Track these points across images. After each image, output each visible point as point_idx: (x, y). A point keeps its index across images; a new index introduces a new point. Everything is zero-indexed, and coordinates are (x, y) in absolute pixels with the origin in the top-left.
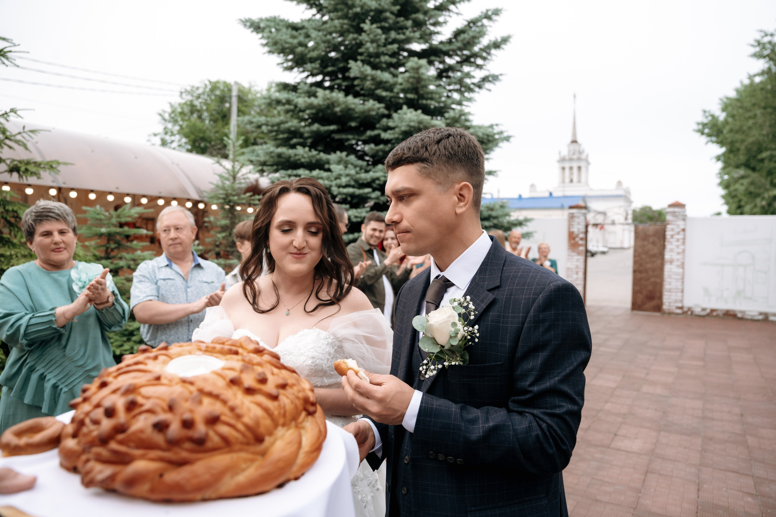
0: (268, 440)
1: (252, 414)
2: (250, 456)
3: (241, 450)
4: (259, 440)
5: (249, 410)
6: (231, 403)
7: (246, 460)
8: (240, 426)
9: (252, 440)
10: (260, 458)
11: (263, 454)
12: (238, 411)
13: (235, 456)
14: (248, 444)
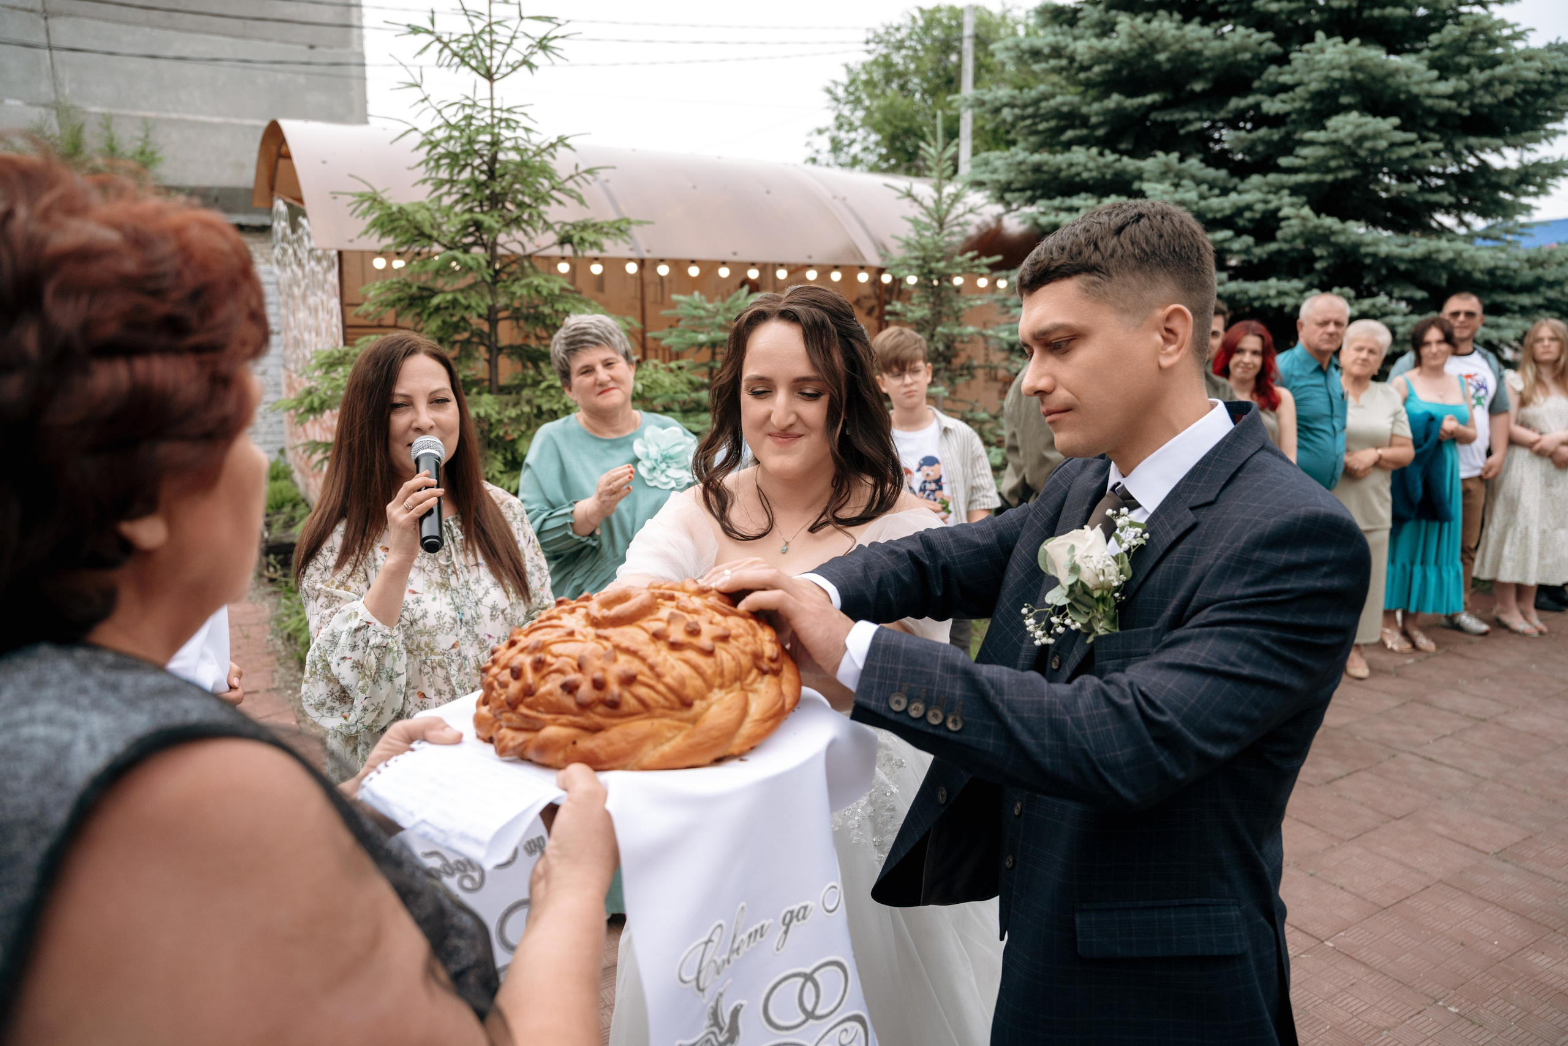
0: (698, 705)
1: (675, 673)
2: (677, 723)
3: (663, 716)
4: (687, 704)
5: (673, 667)
6: (650, 660)
7: (670, 728)
8: (661, 688)
9: (677, 705)
10: (690, 726)
11: (694, 721)
12: (658, 669)
13: (656, 722)
14: (672, 709)
